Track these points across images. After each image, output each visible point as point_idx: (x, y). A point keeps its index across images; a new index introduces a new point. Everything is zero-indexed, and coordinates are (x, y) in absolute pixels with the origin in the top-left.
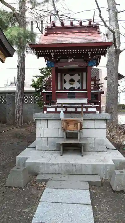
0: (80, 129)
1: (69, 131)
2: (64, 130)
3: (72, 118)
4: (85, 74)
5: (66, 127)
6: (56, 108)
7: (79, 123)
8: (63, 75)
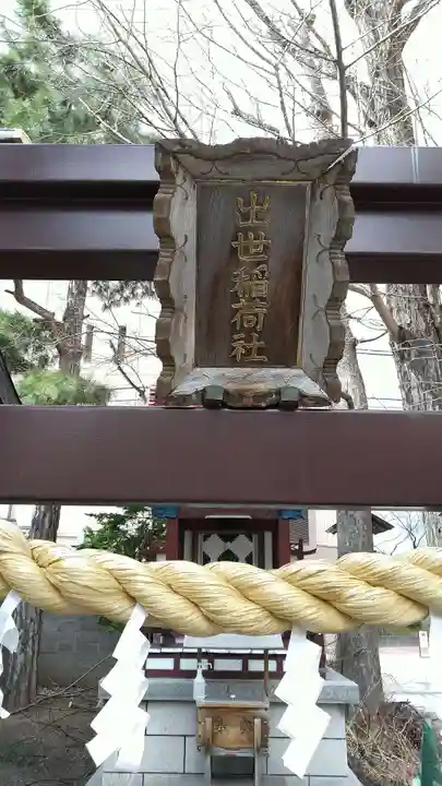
0: (259, 742)
1: (223, 753)
2: (206, 745)
3: (234, 701)
4: (268, 536)
5: (214, 735)
6: (177, 657)
7: (257, 721)
8: (200, 537)
